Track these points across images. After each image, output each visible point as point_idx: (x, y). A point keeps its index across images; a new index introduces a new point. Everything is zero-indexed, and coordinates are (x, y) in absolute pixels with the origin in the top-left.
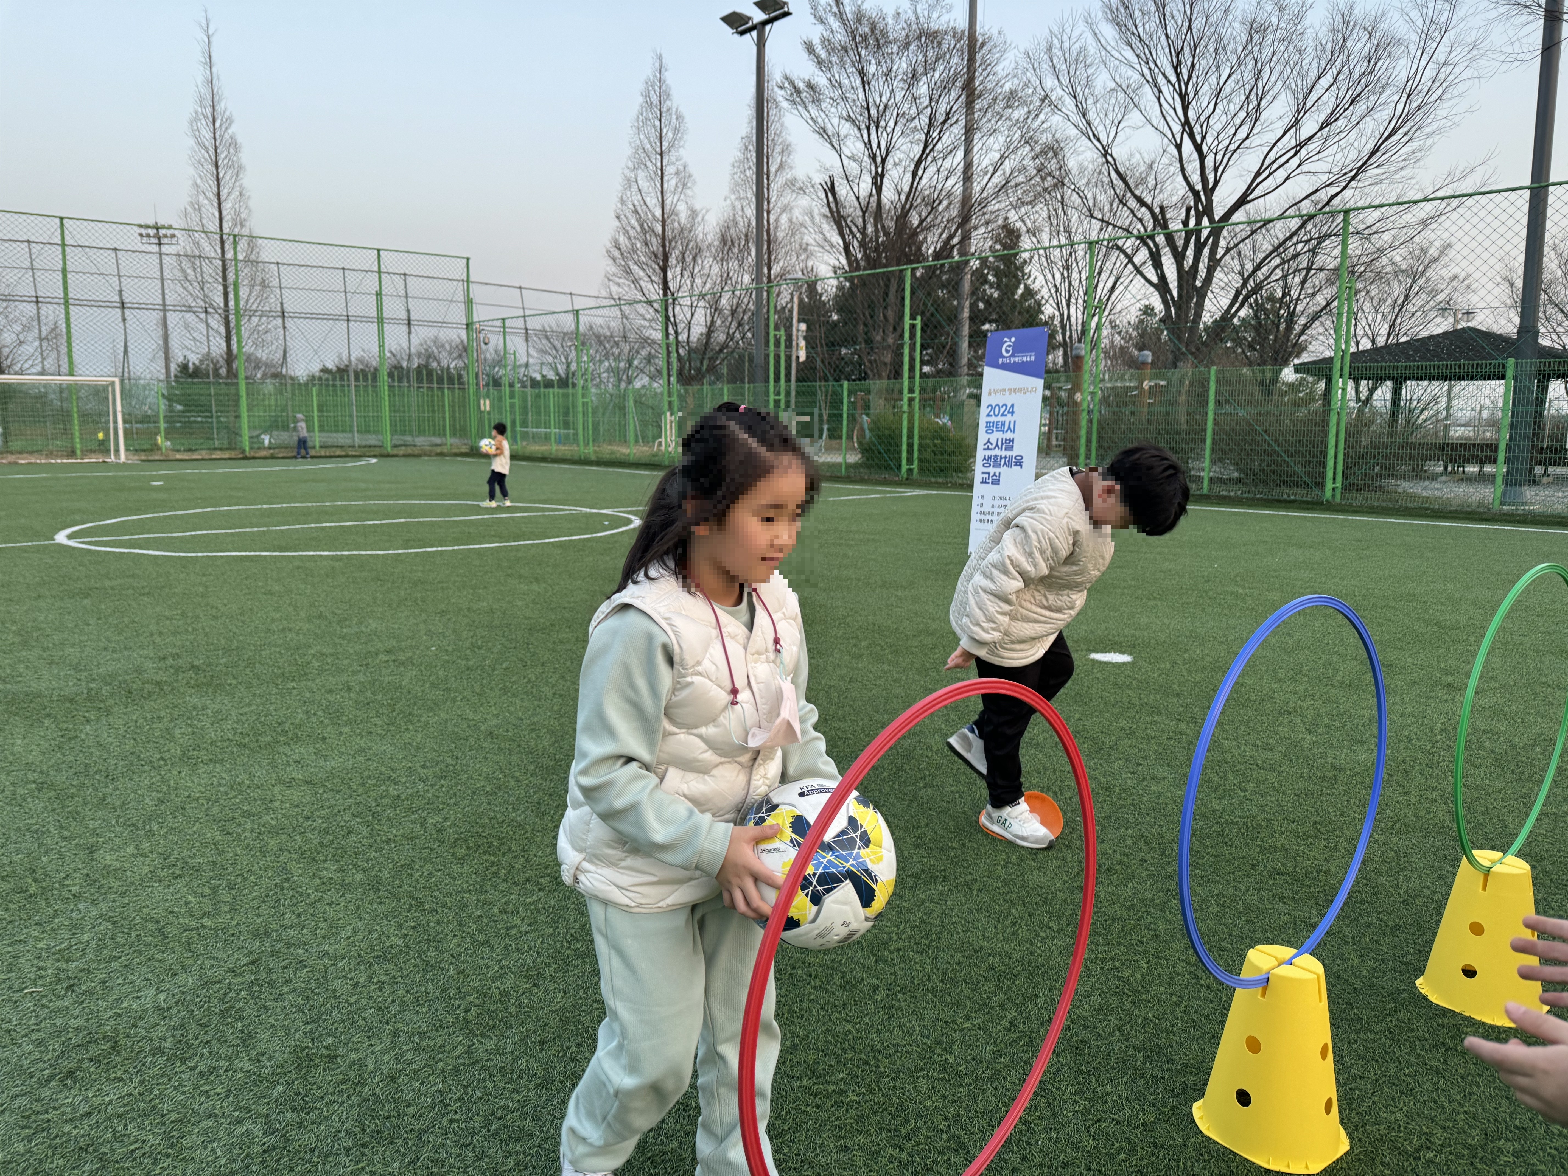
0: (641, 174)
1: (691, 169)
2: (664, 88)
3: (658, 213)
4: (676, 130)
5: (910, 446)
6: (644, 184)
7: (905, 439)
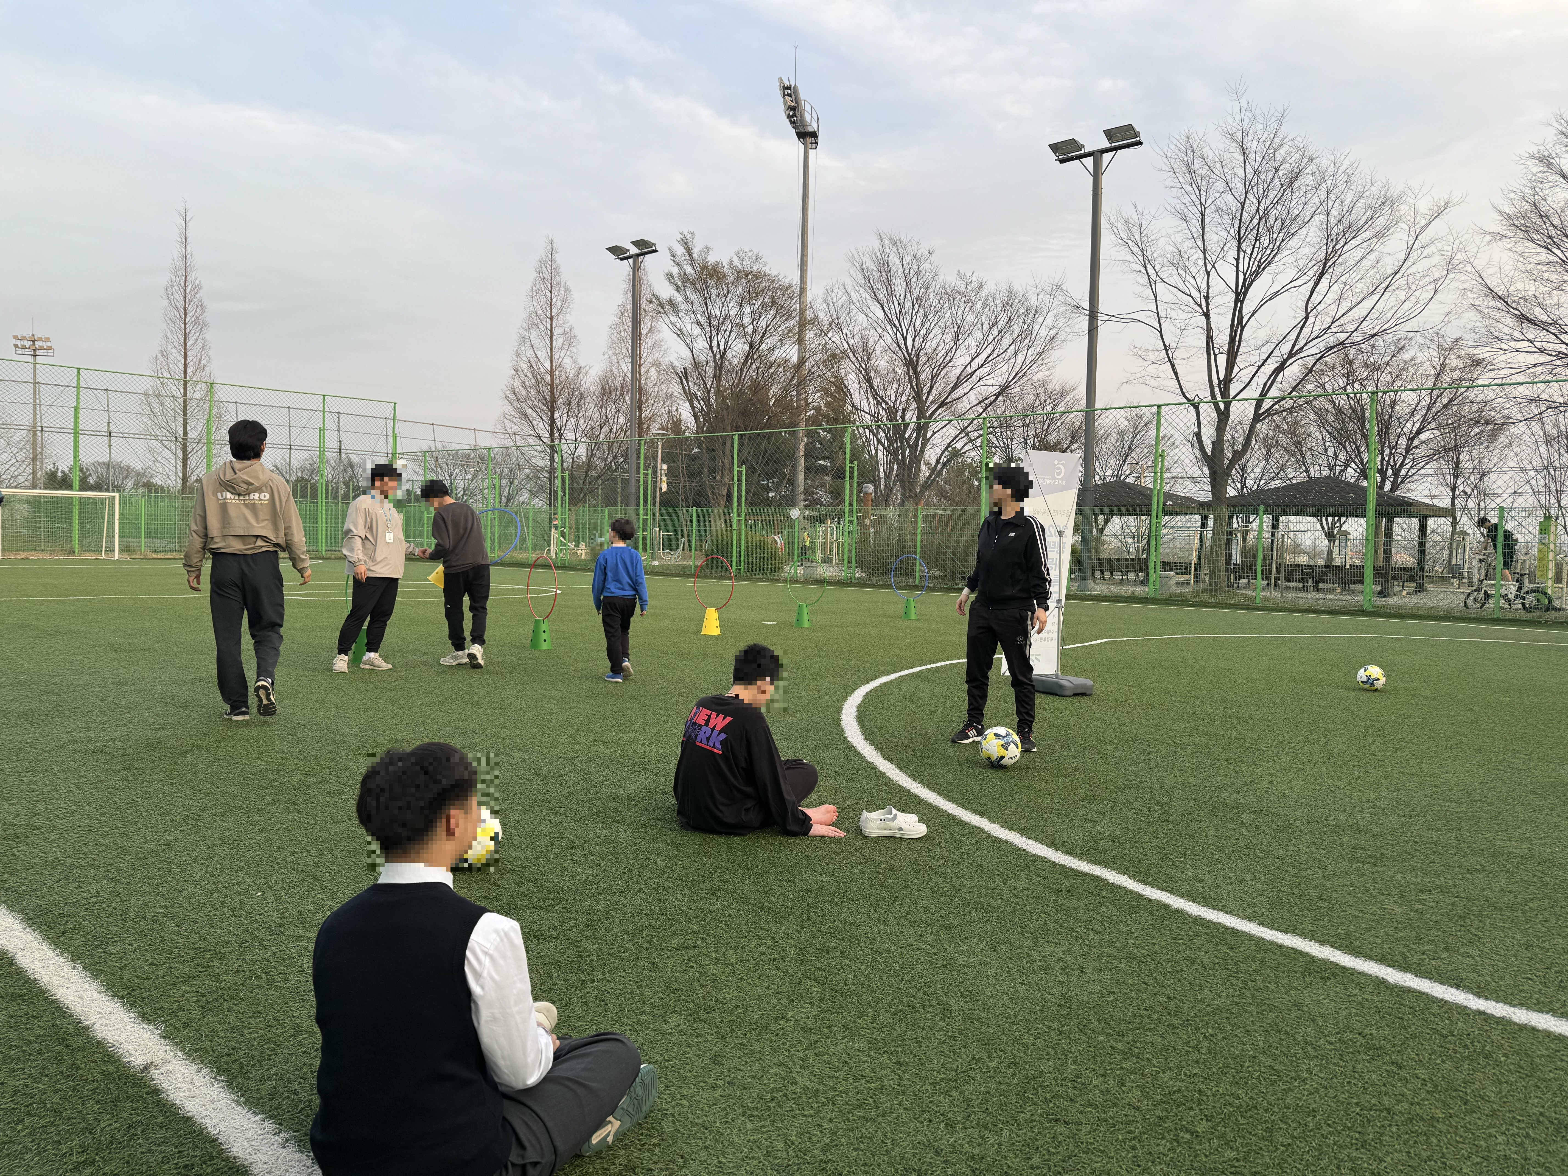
0: (534, 334)
1: (576, 331)
2: (554, 266)
3: (548, 365)
4: (564, 300)
5: (739, 553)
6: (536, 341)
7: (735, 548)
